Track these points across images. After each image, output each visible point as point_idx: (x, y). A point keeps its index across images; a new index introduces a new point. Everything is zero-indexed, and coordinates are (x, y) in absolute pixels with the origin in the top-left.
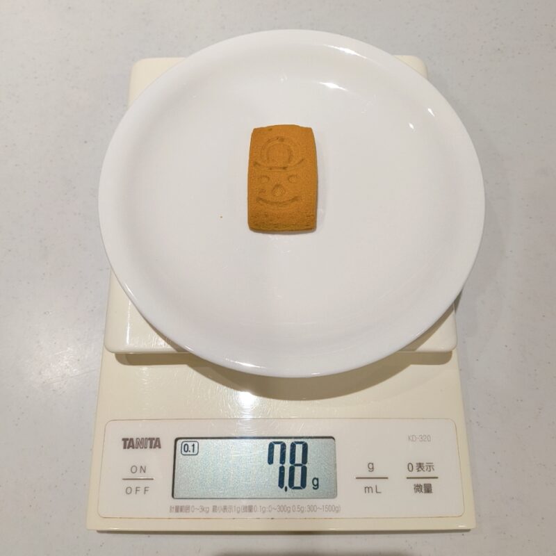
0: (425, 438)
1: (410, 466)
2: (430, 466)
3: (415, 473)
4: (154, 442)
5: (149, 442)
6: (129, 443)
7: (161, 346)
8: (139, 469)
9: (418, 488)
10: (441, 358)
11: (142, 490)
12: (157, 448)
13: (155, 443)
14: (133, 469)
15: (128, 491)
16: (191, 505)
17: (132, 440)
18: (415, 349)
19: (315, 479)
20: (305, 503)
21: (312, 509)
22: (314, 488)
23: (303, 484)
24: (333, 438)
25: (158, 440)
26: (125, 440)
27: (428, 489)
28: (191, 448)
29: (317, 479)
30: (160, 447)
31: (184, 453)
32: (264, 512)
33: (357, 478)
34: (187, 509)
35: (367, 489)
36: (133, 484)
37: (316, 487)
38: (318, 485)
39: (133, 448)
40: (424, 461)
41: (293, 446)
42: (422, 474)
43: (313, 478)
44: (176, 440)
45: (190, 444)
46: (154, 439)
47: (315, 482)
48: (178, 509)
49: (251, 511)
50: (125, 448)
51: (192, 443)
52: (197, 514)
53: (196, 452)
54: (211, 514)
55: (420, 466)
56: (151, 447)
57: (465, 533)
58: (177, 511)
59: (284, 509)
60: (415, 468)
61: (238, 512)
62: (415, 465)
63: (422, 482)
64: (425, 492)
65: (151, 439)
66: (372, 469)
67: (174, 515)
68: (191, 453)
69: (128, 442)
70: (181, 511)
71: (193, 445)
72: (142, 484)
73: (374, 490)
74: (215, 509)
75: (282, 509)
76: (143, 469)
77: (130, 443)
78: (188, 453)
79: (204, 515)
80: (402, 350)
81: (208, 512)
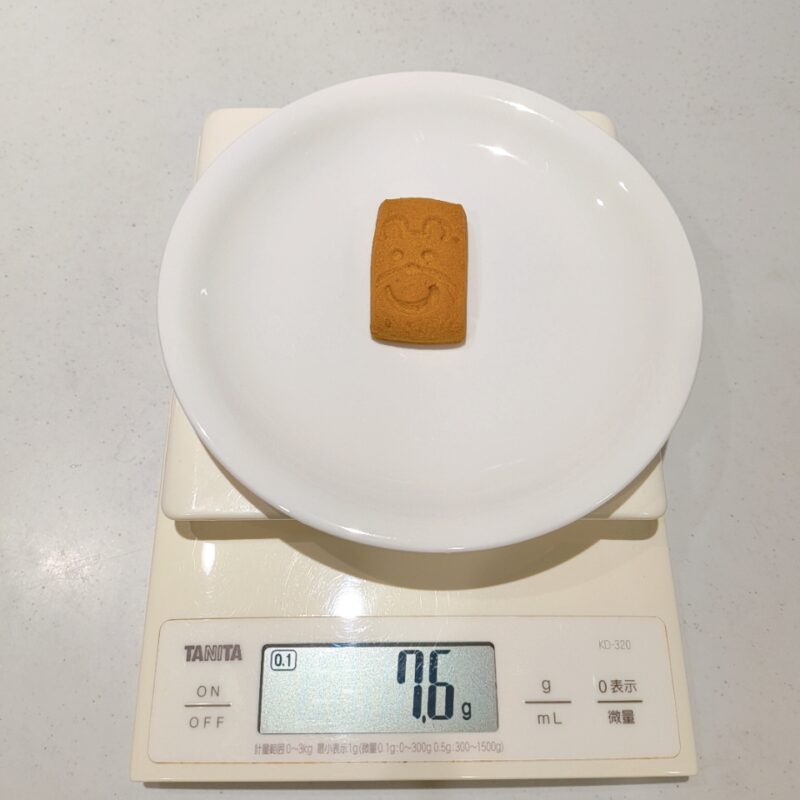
0: (624, 645)
1: (602, 684)
2: (631, 685)
3: (609, 695)
4: (231, 651)
5: (224, 651)
6: (194, 653)
7: (247, 510)
8: (209, 692)
9: (614, 716)
10: (643, 529)
11: (213, 721)
12: (236, 660)
13: (233, 653)
14: (201, 691)
15: (193, 723)
16: (286, 743)
17: (199, 647)
18: (608, 516)
19: (465, 704)
20: (453, 738)
21: (463, 747)
22: (464, 718)
23: (449, 712)
24: (491, 645)
25: (237, 647)
26: (188, 648)
27: (629, 718)
28: (285, 660)
29: (469, 705)
30: (240, 659)
31: (275, 667)
32: (393, 752)
33: (527, 702)
34: (280, 749)
35: (542, 718)
36: (201, 713)
37: (467, 716)
38: (469, 713)
39: (201, 660)
40: (622, 678)
41: (434, 657)
42: (619, 696)
43: (463, 702)
44: (265, 648)
45: (284, 655)
46: (231, 646)
47: (467, 709)
48: (267, 749)
49: (373, 751)
50: (188, 660)
51: (287, 653)
52: (296, 756)
53: (292, 666)
54: (316, 757)
55: (617, 684)
56: (227, 659)
57: (681, 784)
58: (265, 752)
59: (422, 748)
60: (609, 687)
61: (355, 753)
62: (609, 684)
63: (620, 708)
64: (625, 722)
65: (227, 647)
66: (547, 690)
67: (261, 757)
68: (286, 667)
69: (193, 652)
70: (272, 751)
71: (289, 656)
72: (214, 713)
73: (552, 721)
74: (321, 747)
75: (419, 747)
76: (215, 691)
77: (196, 653)
78: (281, 667)
79: (304, 757)
80: (586, 516)
81: (310, 753)
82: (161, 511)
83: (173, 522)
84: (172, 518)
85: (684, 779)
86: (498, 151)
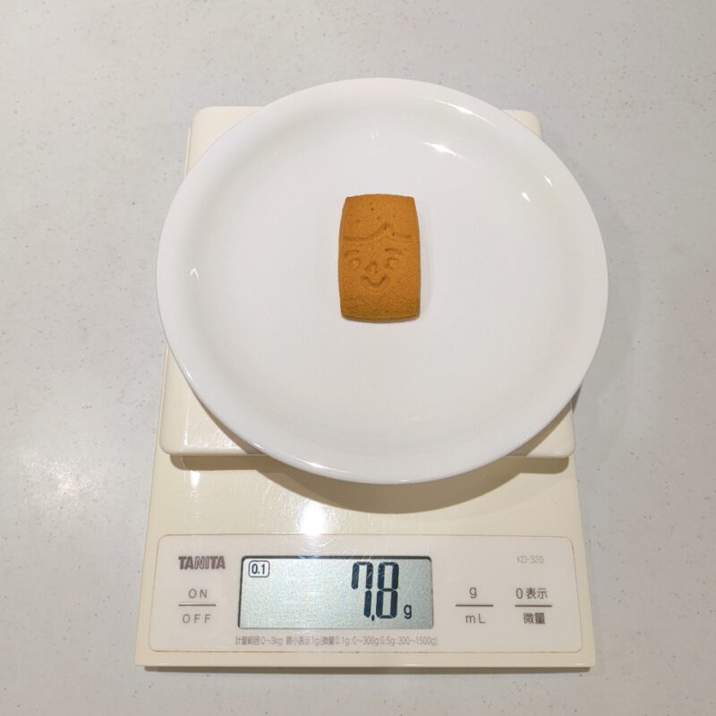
0: (538, 560)
1: (519, 592)
2: (543, 593)
3: (525, 601)
4: (217, 561)
5: (211, 561)
6: (186, 563)
7: (229, 446)
8: (198, 593)
9: (528, 618)
10: (556, 465)
11: (202, 618)
12: (221, 568)
13: (218, 562)
14: (192, 593)
15: (186, 619)
16: (261, 636)
17: (190, 558)
18: (527, 454)
19: (407, 606)
20: (396, 634)
21: (405, 641)
22: (406, 617)
23: (394, 612)
24: (428, 558)
25: (221, 558)
26: (182, 558)
27: (540, 619)
28: (260, 569)
29: (410, 607)
30: (224, 568)
31: (252, 574)
32: (347, 644)
33: (457, 605)
34: (256, 640)
35: (469, 618)
36: (192, 611)
37: (409, 616)
38: (410, 613)
39: (192, 568)
40: (536, 586)
41: (382, 568)
42: (533, 601)
43: (405, 605)
44: (243, 559)
45: (260, 564)
46: (216, 557)
47: (408, 610)
48: (246, 641)
49: (331, 643)
50: (182, 568)
51: (263, 563)
52: (269, 646)
53: (266, 574)
54: (285, 647)
55: (531, 592)
56: (213, 568)
57: (584, 674)
58: (244, 643)
59: (371, 640)
60: (525, 594)
61: (317, 645)
62: (525, 591)
63: (533, 611)
64: (537, 622)
65: (214, 558)
66: (474, 595)
67: (242, 647)
68: (261, 574)
69: (185, 561)
70: (249, 642)
71: (263, 566)
72: (203, 611)
73: (477, 621)
74: (289, 640)
75: (368, 641)
76: (204, 593)
77: (188, 562)
78: (257, 575)
79: (275, 647)
80: (511, 454)
81: (281, 644)
82: (159, 448)
83: (169, 456)
84: (167, 453)
85: (586, 669)
86: (441, 149)
